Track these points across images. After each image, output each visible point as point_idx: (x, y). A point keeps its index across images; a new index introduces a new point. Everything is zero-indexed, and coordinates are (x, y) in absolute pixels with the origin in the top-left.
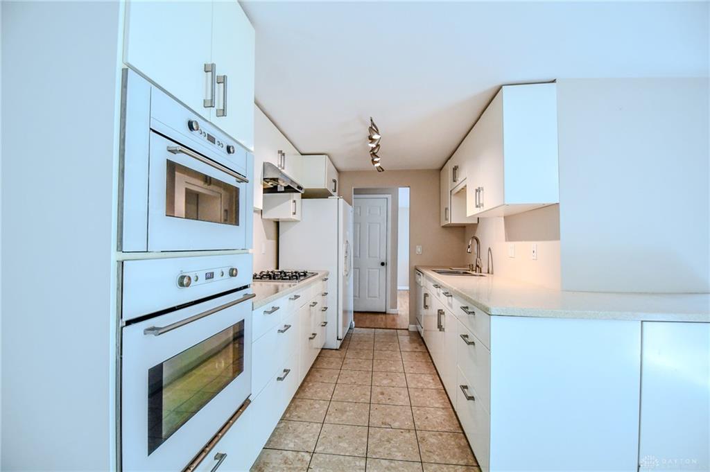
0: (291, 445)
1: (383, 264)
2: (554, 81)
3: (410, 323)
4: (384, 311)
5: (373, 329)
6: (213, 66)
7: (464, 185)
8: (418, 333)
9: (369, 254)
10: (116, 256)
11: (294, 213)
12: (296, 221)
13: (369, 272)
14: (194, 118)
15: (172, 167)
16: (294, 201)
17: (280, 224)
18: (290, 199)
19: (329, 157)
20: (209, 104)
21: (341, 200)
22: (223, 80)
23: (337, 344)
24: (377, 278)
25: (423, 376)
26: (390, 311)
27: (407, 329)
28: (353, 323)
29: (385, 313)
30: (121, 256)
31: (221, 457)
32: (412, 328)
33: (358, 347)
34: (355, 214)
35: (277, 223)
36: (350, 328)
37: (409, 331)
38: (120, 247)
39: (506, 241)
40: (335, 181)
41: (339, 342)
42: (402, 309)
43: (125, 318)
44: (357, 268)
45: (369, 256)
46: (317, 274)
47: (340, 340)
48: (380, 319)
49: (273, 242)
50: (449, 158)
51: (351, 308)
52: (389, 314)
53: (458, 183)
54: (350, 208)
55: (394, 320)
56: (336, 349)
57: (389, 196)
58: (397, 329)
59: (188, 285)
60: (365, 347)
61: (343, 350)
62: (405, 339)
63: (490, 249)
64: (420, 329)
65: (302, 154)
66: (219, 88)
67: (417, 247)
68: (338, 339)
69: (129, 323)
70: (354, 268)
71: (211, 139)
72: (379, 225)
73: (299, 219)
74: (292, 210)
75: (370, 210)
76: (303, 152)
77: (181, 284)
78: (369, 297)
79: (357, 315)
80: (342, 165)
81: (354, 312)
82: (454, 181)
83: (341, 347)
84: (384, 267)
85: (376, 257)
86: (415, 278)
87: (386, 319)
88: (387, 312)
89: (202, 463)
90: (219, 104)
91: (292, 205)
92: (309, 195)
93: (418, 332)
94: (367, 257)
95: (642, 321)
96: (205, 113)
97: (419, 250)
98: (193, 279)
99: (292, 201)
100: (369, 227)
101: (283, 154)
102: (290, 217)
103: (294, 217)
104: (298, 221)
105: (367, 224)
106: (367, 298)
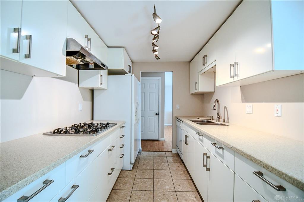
1: (157, 114)
3: (173, 148)
4: (157, 139)
5: (152, 152)
7: (214, 65)
8: (178, 155)
9: (149, 109)
11: (101, 84)
12: (104, 90)
13: (149, 119)
16: (101, 76)
17: (94, 90)
18: (98, 74)
19: (125, 48)
21: (133, 76)
23: (130, 167)
24: (153, 121)
25: (188, 194)
26: (160, 139)
27: (171, 152)
28: (141, 149)
29: (157, 140)
32: (174, 151)
33: (144, 167)
34: (142, 88)
35: (92, 91)
36: (139, 152)
37: (172, 153)
39: (242, 102)
40: (130, 66)
41: (132, 165)
42: (168, 138)
44: (143, 116)
46: (116, 124)
47: (133, 164)
48: (155, 145)
49: (90, 103)
50: (198, 53)
51: (140, 138)
52: (160, 141)
53: (206, 65)
54: (139, 83)
55: (163, 145)
56: (130, 170)
57: (160, 78)
58: (165, 152)
60: (148, 168)
61: (135, 170)
62: (170, 159)
63: (225, 107)
64: (179, 152)
65: (108, 47)
67: (177, 105)
68: (131, 164)
70: (141, 117)
72: (154, 93)
73: (106, 88)
74: (100, 82)
75: (150, 85)
76: (109, 45)
78: (149, 132)
79: (143, 142)
80: (134, 58)
81: (141, 140)
82: (204, 65)
83: (133, 168)
84: (157, 116)
85: (153, 111)
86: (176, 123)
87: (158, 144)
88: (159, 140)
91: (100, 78)
92: (111, 73)
93: (178, 153)
94: (148, 111)
97: (178, 107)
99: (99, 75)
100: (149, 95)
101: (90, 40)
102: (99, 86)
103: (101, 86)
104: (106, 90)
105: (148, 93)
106: (148, 133)
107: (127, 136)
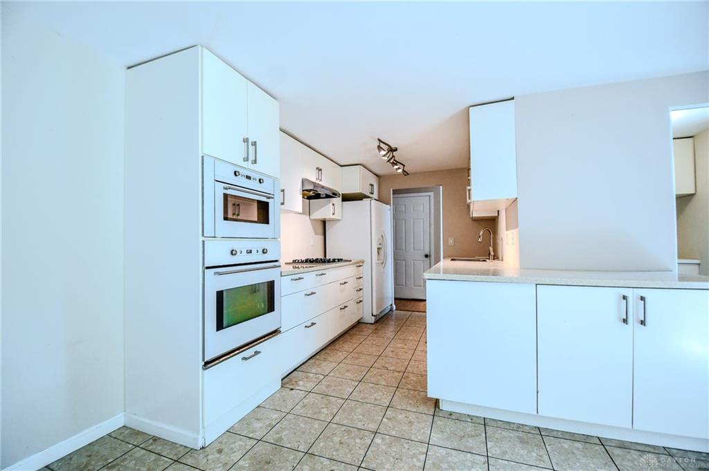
0: (314, 371)
1: (427, 256)
2: (513, 98)
5: (411, 312)
6: (247, 139)
9: (414, 247)
10: (201, 239)
11: (334, 214)
12: (338, 220)
13: (414, 263)
14: (237, 169)
15: (226, 196)
16: (334, 204)
19: (364, 166)
20: (246, 159)
22: (254, 144)
23: (372, 320)
24: (421, 268)
28: (395, 306)
30: (204, 239)
31: (257, 353)
35: (324, 222)
36: (390, 310)
38: (203, 235)
39: (507, 230)
40: (372, 185)
41: (374, 318)
43: (206, 266)
44: (403, 260)
45: (414, 249)
46: (351, 261)
47: (375, 316)
49: (321, 237)
54: (387, 207)
56: (371, 324)
57: (432, 194)
59: (235, 254)
65: (341, 166)
66: (251, 148)
67: (450, 239)
68: (372, 315)
69: (208, 268)
71: (248, 178)
72: (422, 221)
73: (340, 218)
74: (332, 212)
75: (414, 207)
76: (342, 164)
77: (232, 254)
83: (377, 322)
84: (427, 259)
85: (421, 250)
89: (245, 352)
90: (251, 158)
91: (331, 207)
92: (346, 198)
94: (412, 249)
95: (537, 285)
96: (245, 164)
97: (451, 241)
98: (238, 253)
99: (331, 204)
100: (414, 222)
101: (321, 170)
102: (332, 217)
103: (334, 217)
104: (340, 220)
105: (412, 221)
106: (413, 287)
107: (367, 278)
